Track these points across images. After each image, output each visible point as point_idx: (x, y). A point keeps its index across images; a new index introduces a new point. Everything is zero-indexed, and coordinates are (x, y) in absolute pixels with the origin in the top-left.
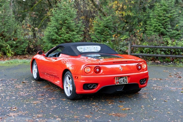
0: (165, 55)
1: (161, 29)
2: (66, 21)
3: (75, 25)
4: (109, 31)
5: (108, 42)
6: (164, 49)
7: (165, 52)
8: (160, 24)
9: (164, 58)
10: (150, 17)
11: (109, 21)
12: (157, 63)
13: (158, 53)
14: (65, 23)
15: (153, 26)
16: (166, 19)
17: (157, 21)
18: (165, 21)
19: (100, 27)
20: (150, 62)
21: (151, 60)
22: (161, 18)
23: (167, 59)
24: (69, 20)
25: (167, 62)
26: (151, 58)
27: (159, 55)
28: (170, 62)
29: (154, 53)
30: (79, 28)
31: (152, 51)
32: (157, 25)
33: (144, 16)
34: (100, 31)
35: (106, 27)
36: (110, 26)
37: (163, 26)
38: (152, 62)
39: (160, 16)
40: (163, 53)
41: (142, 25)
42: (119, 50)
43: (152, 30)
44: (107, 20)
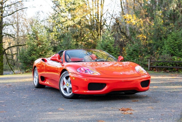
0: (172, 67)
1: (171, 51)
2: (108, 46)
3: (114, 49)
4: (136, 53)
5: (135, 60)
6: (172, 63)
7: (172, 65)
8: (171, 48)
9: (172, 69)
10: (164, 43)
11: (136, 47)
12: (167, 72)
13: (168, 66)
14: (107, 47)
15: (166, 50)
16: (175, 45)
17: (169, 46)
18: (174, 46)
19: (130, 50)
20: (163, 71)
21: (163, 70)
22: (171, 44)
23: (174, 69)
24: (110, 45)
25: (174, 71)
26: (163, 69)
27: (169, 67)
28: (176, 71)
29: (165, 66)
30: (116, 51)
31: (164, 65)
32: (169, 49)
33: (161, 43)
34: (130, 53)
35: (134, 50)
36: (137, 50)
37: (172, 50)
38: (164, 71)
39: (171, 43)
40: (171, 65)
41: (159, 49)
42: (143, 64)
43: (165, 52)
44: (135, 46)
